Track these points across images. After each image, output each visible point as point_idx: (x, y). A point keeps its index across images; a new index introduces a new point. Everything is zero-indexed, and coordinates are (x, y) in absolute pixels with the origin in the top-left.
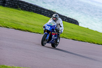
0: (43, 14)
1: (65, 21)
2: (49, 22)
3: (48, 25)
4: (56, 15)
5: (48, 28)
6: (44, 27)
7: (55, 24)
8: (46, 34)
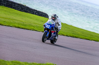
0: (14, 8)
2: (49, 21)
3: (48, 24)
5: (48, 27)
7: (54, 23)
8: (46, 32)
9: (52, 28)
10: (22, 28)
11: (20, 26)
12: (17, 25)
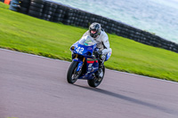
0: (133, 38)
1: (172, 50)
3: (80, 46)
4: (96, 26)
5: (80, 51)
6: (73, 49)
7: (95, 43)
8: (75, 61)
9: (89, 53)
10: (148, 76)
11: (143, 71)
12: (138, 70)
